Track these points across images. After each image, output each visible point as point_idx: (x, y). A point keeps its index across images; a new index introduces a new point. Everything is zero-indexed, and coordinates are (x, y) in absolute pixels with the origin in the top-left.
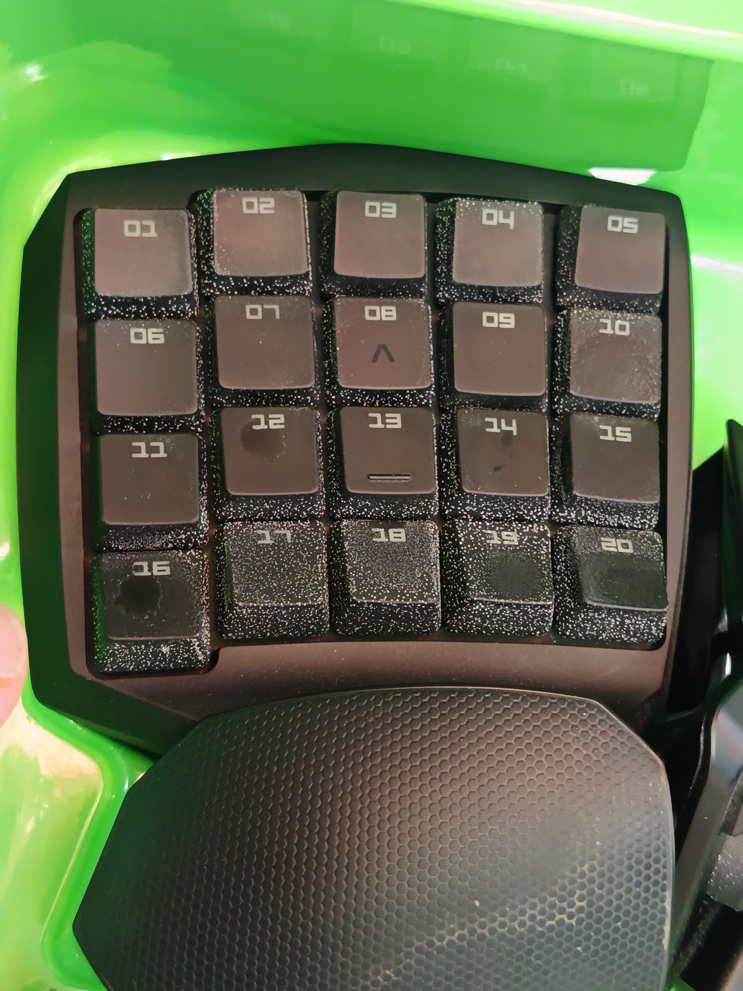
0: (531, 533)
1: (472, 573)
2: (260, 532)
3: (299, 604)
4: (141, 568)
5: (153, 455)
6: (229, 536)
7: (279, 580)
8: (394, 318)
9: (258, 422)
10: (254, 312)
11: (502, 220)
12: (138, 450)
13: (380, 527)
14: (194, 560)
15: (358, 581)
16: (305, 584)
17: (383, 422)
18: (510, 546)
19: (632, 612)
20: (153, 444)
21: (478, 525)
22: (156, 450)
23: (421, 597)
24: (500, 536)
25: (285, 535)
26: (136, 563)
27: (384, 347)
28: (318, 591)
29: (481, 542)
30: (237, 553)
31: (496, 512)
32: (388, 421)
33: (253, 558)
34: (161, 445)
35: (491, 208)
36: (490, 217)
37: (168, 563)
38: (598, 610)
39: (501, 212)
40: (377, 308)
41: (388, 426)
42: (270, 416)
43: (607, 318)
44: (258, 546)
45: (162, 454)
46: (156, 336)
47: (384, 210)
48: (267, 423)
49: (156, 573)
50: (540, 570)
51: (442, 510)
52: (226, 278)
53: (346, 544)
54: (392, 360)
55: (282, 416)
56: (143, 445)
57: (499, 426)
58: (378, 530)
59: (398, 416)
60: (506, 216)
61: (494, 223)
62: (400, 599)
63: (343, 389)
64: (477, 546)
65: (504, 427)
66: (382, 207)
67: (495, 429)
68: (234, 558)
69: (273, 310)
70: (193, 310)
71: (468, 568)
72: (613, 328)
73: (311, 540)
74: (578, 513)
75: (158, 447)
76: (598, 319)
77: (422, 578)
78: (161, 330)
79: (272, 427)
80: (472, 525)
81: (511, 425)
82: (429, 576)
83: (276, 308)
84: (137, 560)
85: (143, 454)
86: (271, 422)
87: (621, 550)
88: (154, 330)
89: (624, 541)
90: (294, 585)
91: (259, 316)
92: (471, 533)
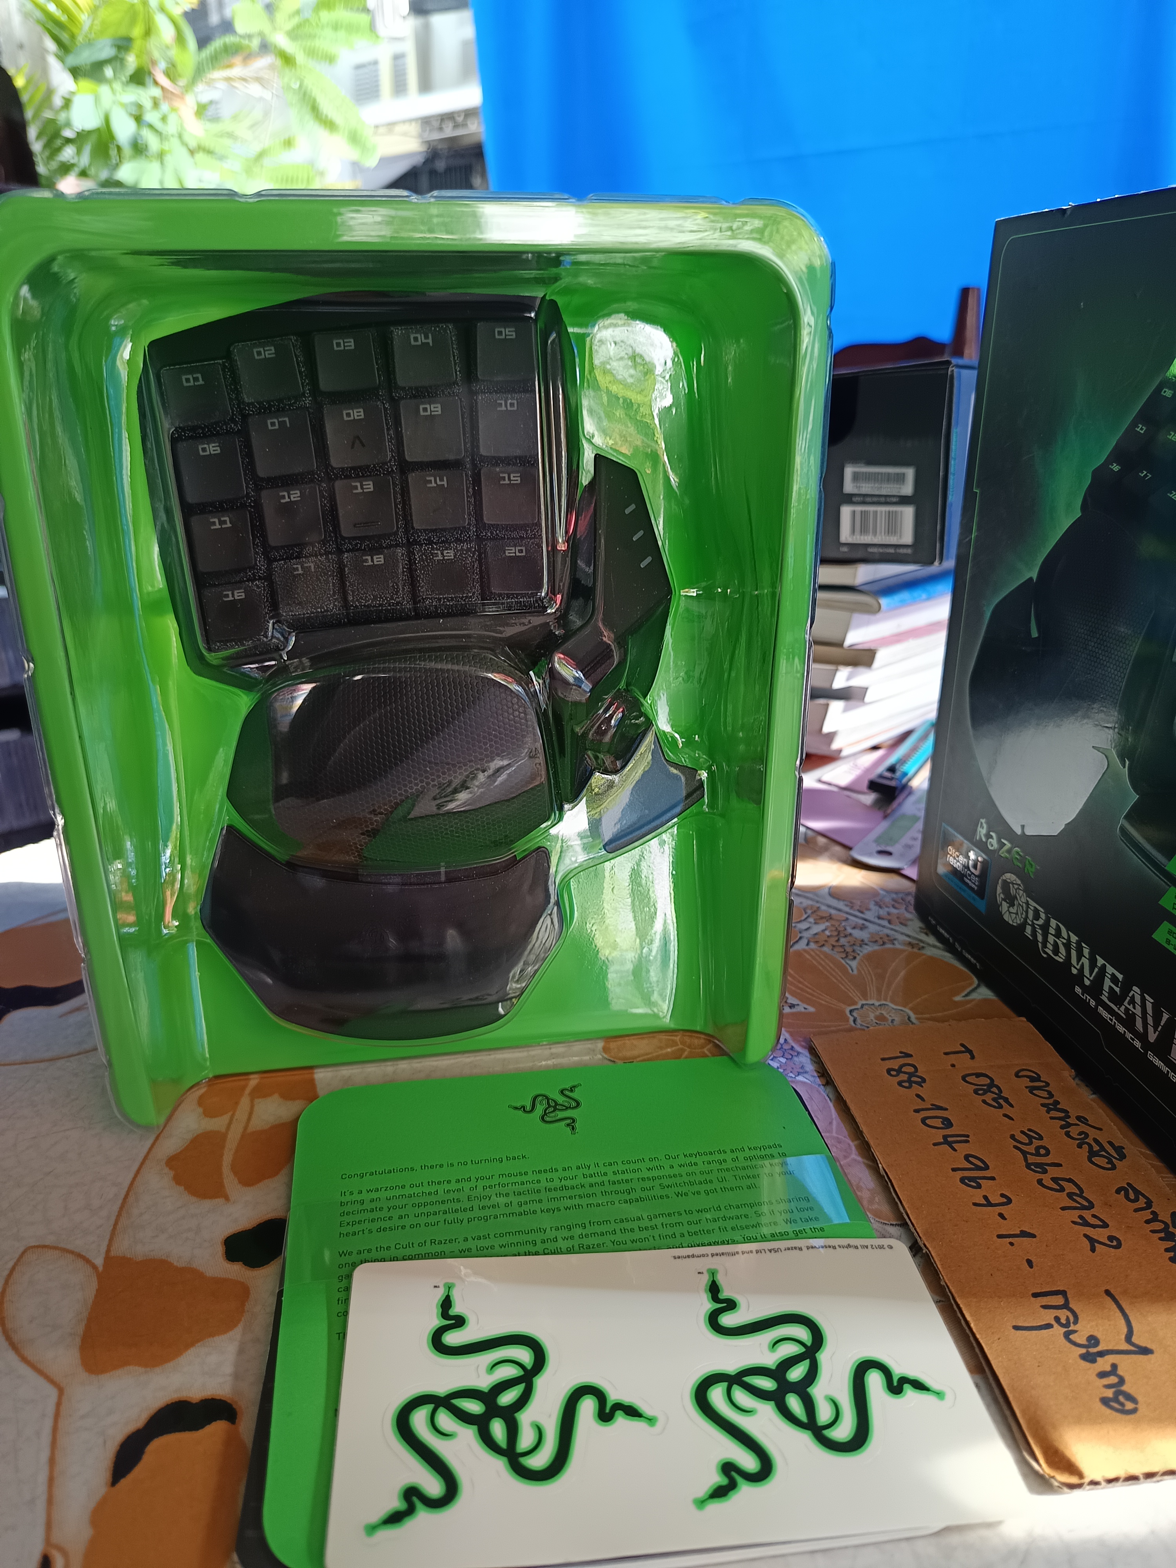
0: (462, 549)
1: (423, 581)
2: (295, 566)
3: (319, 610)
4: (227, 596)
5: (223, 526)
6: (275, 571)
7: (307, 596)
8: (363, 417)
9: (284, 497)
10: (273, 424)
11: (424, 341)
12: (214, 524)
13: (368, 555)
14: (258, 587)
15: (353, 592)
16: (323, 597)
17: (362, 488)
18: (448, 559)
19: (522, 594)
20: (222, 519)
21: (428, 548)
22: (225, 522)
23: (392, 598)
24: (442, 554)
25: (310, 566)
26: (225, 593)
27: (358, 437)
28: (330, 601)
29: (430, 559)
30: (281, 582)
31: (440, 538)
32: (364, 487)
33: (291, 583)
34: (227, 519)
35: (416, 333)
36: (416, 339)
37: (243, 591)
38: (500, 595)
39: (423, 335)
40: (351, 411)
41: (365, 491)
42: (291, 492)
43: (502, 399)
44: (294, 576)
45: (229, 525)
46: (214, 449)
47: (346, 344)
48: (289, 497)
49: (236, 598)
50: (466, 574)
51: (408, 540)
52: (252, 403)
53: (346, 569)
54: (363, 445)
55: (298, 492)
56: (216, 520)
57: (436, 482)
58: (367, 557)
59: (371, 483)
60: (426, 337)
61: (419, 343)
62: (379, 601)
63: (335, 469)
64: (427, 562)
65: (439, 482)
66: (344, 343)
67: (433, 485)
68: (279, 585)
69: (285, 421)
70: (237, 426)
71: (420, 578)
72: (506, 406)
73: (326, 569)
74: (492, 533)
75: (226, 521)
76: (496, 401)
77: (393, 586)
78: (217, 444)
79: (293, 499)
80: (425, 549)
81: (443, 481)
82: (397, 585)
83: (287, 419)
84: (225, 591)
85: (218, 526)
86: (292, 497)
87: (518, 554)
88: (213, 445)
89: (520, 548)
90: (316, 598)
91: (277, 427)
92: (424, 554)
